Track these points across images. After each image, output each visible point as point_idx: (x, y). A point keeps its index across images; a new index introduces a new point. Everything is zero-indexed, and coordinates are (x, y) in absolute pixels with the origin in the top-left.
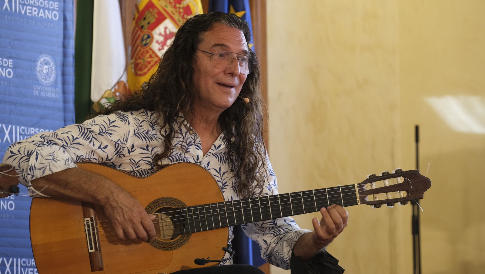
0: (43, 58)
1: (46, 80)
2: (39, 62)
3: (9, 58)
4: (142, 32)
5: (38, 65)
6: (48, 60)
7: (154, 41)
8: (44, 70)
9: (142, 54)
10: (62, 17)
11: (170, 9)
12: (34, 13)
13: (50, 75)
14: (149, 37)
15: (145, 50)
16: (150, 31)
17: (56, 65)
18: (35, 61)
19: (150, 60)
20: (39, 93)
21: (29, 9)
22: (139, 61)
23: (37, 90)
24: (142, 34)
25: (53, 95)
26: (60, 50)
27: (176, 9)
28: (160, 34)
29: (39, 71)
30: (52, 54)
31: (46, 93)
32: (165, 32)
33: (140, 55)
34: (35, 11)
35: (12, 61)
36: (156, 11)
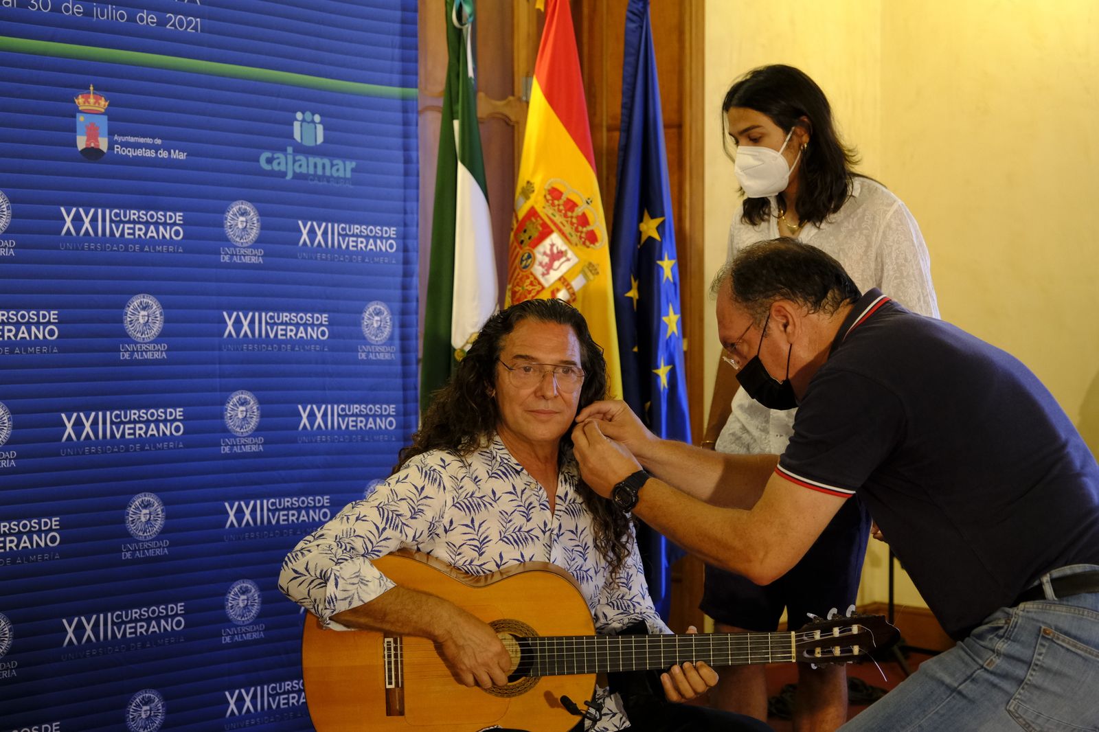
0: (373, 307)
1: (376, 336)
2: (368, 312)
3: (321, 312)
4: (521, 248)
5: (366, 318)
6: (380, 309)
7: (537, 263)
8: (375, 322)
9: (521, 279)
10: (402, 246)
11: (558, 219)
12: (360, 245)
13: (383, 329)
14: (529, 257)
15: (524, 274)
16: (531, 248)
17: (392, 313)
18: (361, 311)
19: (530, 288)
20: (367, 356)
21: (353, 241)
22: (517, 289)
23: (364, 351)
24: (521, 252)
25: (387, 357)
26: (398, 293)
27: (567, 219)
28: (545, 253)
29: (367, 325)
30: (386, 300)
31: (377, 354)
32: (551, 250)
33: (518, 280)
34: (362, 242)
35: (326, 315)
36: (540, 222)
